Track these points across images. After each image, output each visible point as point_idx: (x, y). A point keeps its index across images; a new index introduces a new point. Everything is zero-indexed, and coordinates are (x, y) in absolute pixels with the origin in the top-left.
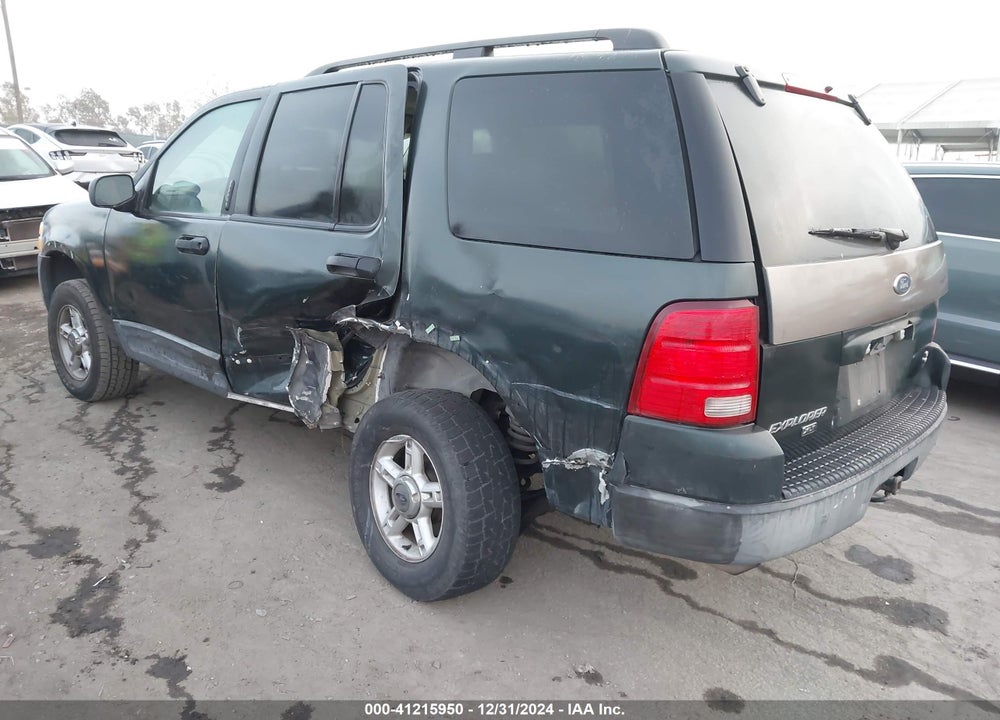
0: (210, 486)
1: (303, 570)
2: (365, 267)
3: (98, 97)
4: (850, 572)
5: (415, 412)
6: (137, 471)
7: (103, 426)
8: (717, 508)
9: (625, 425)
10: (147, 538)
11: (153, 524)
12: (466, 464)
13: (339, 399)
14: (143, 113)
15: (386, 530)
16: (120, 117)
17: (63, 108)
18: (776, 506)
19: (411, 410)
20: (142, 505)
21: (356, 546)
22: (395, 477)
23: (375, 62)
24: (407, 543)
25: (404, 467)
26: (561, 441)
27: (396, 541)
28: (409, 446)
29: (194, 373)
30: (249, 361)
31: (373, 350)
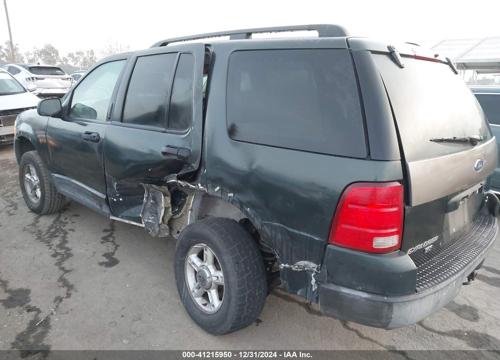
0: (101, 264)
1: (149, 315)
2: (181, 153)
3: (53, 48)
4: (445, 315)
5: (209, 233)
6: (63, 255)
7: (47, 229)
8: (379, 298)
9: (327, 250)
10: (66, 296)
11: (70, 287)
12: (237, 263)
13: (168, 221)
14: (75, 56)
15: (193, 294)
16: (64, 58)
17: (35, 53)
18: (412, 297)
19: (207, 231)
20: (65, 276)
21: (177, 300)
22: (198, 266)
23: (188, 40)
24: (205, 302)
25: (203, 261)
26: (290, 255)
27: (199, 301)
28: (206, 250)
29: (92, 204)
30: (121, 199)
31: (187, 195)
